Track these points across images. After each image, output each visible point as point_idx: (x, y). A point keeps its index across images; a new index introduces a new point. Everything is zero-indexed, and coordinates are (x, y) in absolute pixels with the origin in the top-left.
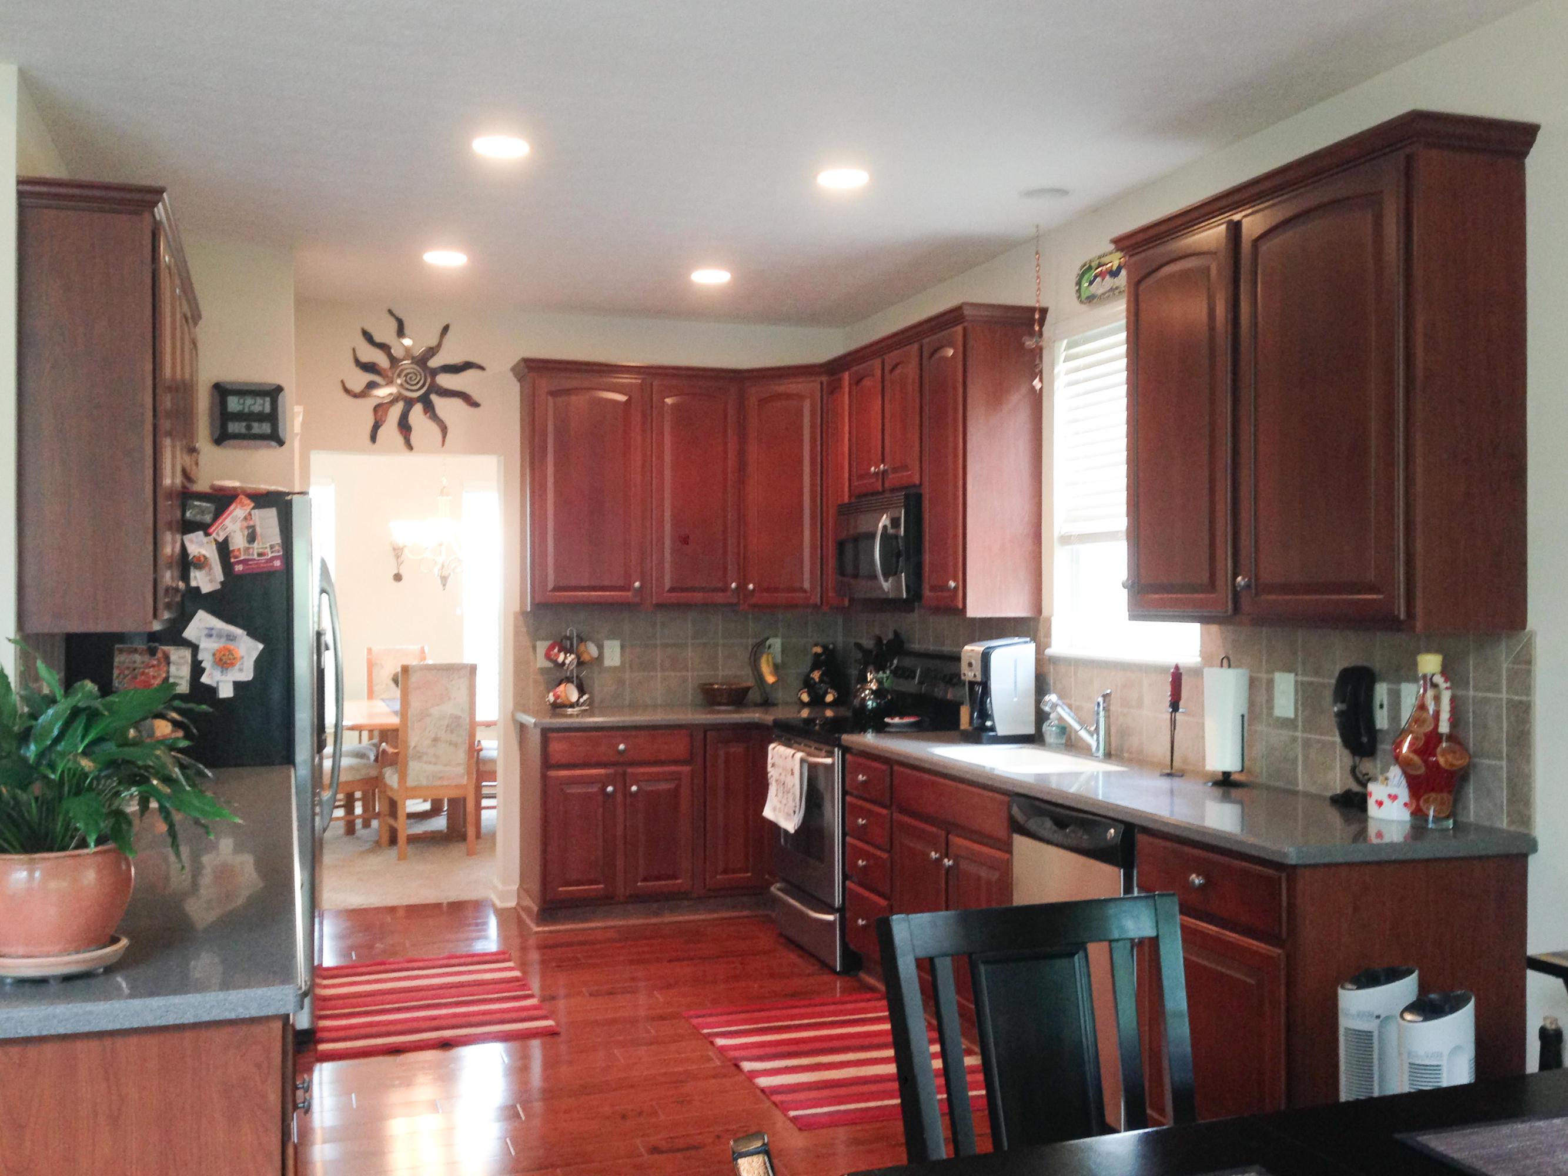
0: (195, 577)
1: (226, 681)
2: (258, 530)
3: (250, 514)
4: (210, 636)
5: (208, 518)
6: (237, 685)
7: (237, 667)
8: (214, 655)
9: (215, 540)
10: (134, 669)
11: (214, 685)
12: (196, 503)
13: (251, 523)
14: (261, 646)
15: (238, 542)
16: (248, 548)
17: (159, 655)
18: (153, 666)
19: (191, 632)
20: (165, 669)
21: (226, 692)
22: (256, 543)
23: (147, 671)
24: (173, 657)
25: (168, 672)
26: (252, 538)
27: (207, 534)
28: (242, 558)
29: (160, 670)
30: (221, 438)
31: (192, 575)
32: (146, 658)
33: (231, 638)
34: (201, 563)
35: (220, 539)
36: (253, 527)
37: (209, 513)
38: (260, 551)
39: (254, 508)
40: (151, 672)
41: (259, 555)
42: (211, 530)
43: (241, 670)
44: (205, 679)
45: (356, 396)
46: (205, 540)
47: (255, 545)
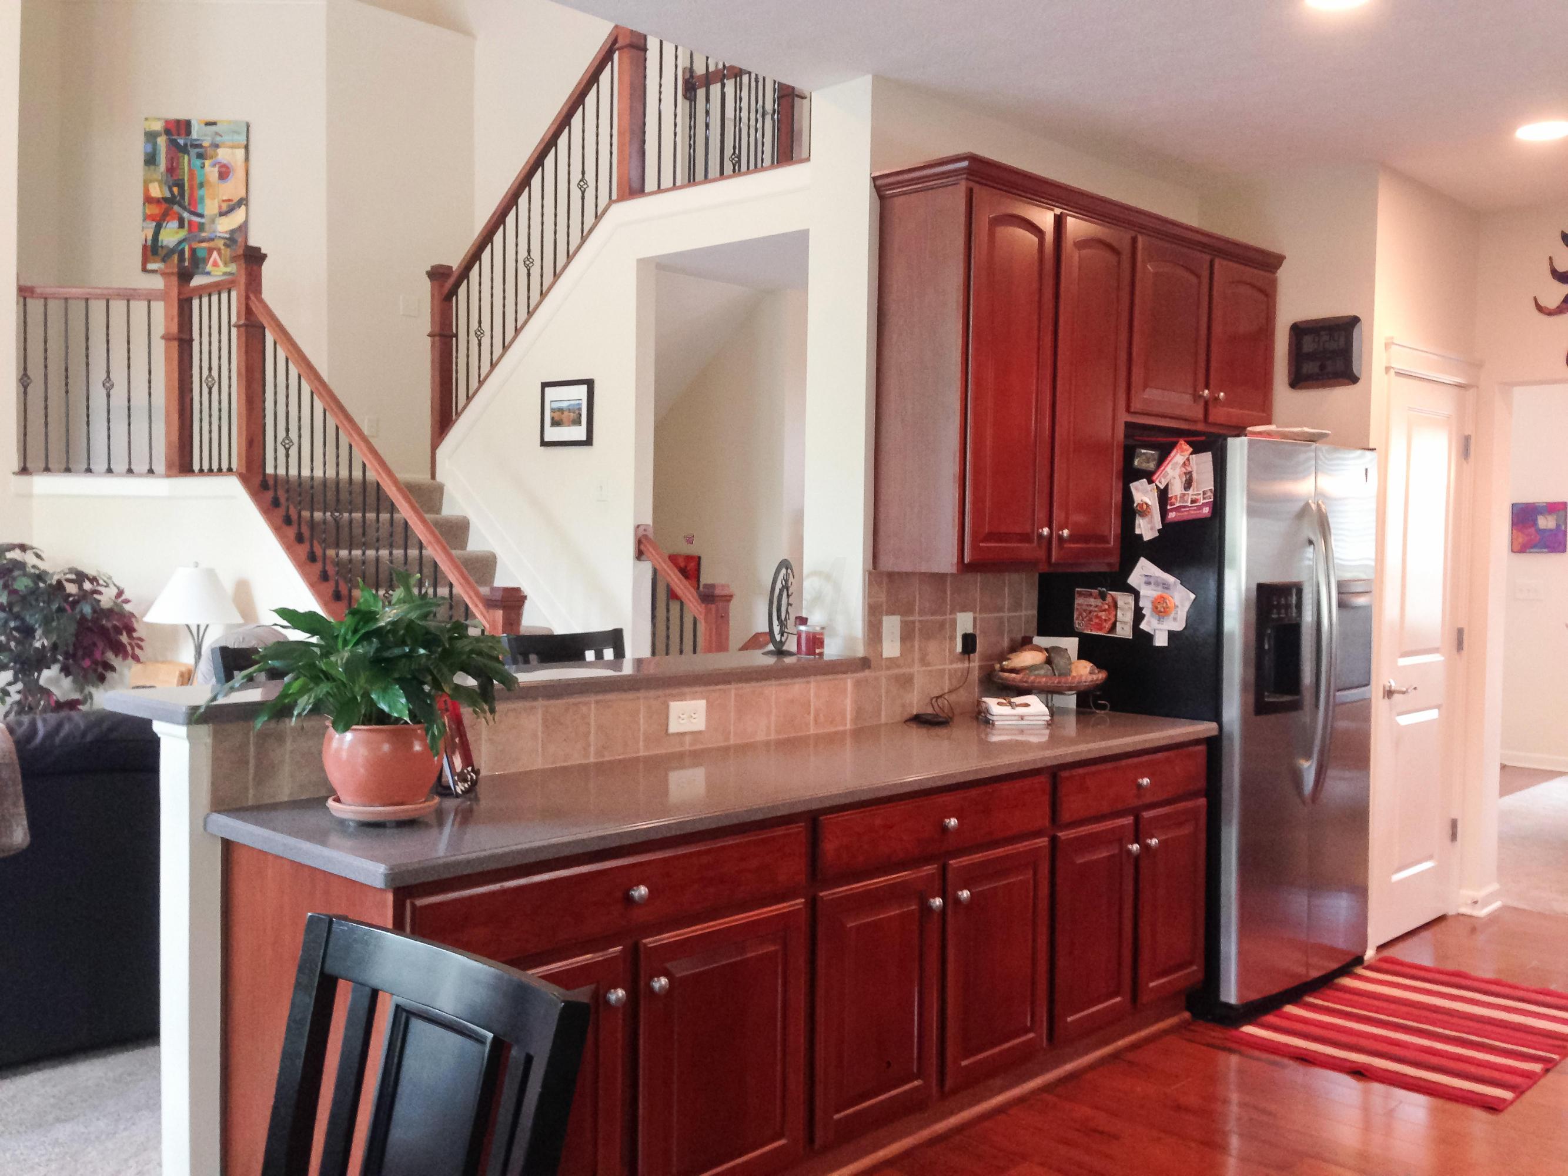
0: (1140, 525)
1: (1161, 630)
2: (1194, 475)
3: (1188, 459)
4: (1148, 583)
5: (1152, 466)
6: (1172, 635)
7: (1172, 615)
8: (1153, 603)
9: (1157, 487)
10: (1090, 612)
11: (1152, 633)
12: (1143, 451)
13: (1189, 469)
14: (1193, 596)
15: (1176, 489)
16: (1184, 495)
17: (1109, 599)
18: (1105, 610)
19: (1134, 580)
20: (1114, 613)
21: (1161, 640)
22: (1191, 489)
23: (1100, 614)
24: (1120, 603)
25: (1116, 616)
26: (1188, 484)
27: (1150, 482)
28: (1177, 505)
29: (1110, 614)
30: (1297, 381)
31: (1137, 522)
32: (1099, 602)
33: (1166, 586)
34: (1145, 511)
35: (1162, 487)
36: (1190, 473)
37: (1154, 460)
38: (1194, 497)
39: (1192, 454)
40: (1103, 615)
41: (1193, 502)
42: (1154, 478)
43: (1175, 619)
44: (1143, 626)
45: (1550, 313)
46: (1149, 487)
47: (1191, 492)
